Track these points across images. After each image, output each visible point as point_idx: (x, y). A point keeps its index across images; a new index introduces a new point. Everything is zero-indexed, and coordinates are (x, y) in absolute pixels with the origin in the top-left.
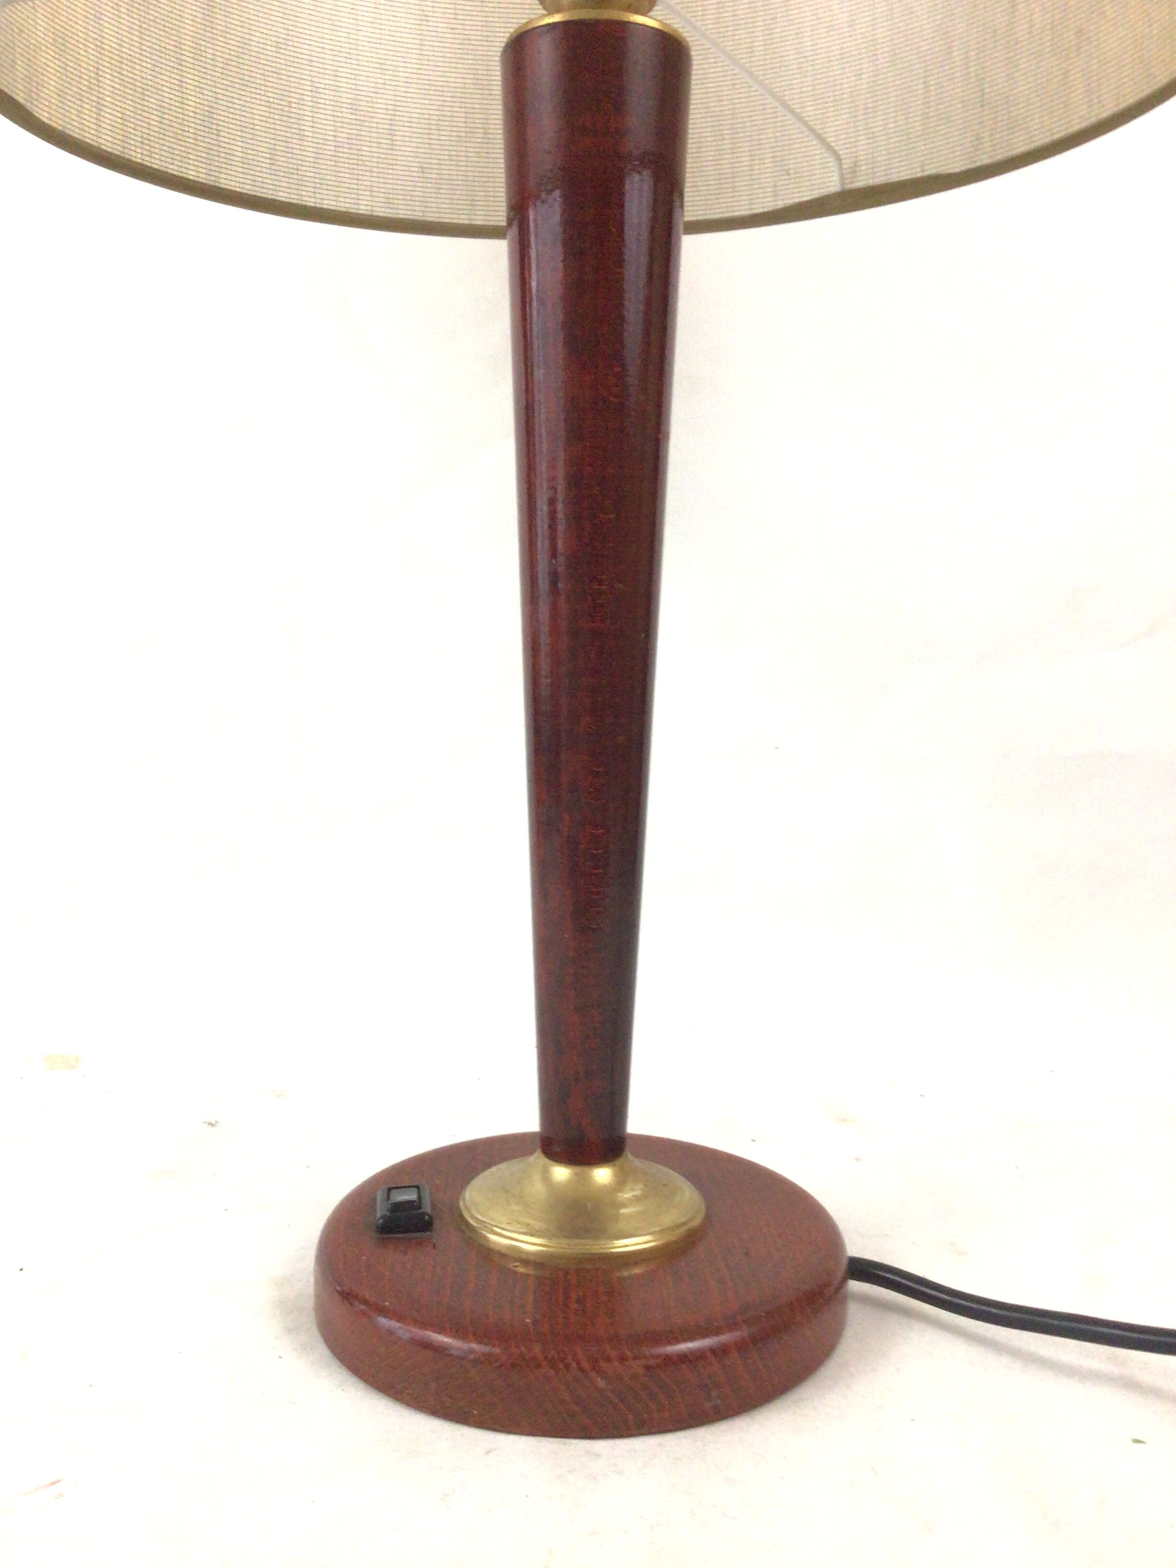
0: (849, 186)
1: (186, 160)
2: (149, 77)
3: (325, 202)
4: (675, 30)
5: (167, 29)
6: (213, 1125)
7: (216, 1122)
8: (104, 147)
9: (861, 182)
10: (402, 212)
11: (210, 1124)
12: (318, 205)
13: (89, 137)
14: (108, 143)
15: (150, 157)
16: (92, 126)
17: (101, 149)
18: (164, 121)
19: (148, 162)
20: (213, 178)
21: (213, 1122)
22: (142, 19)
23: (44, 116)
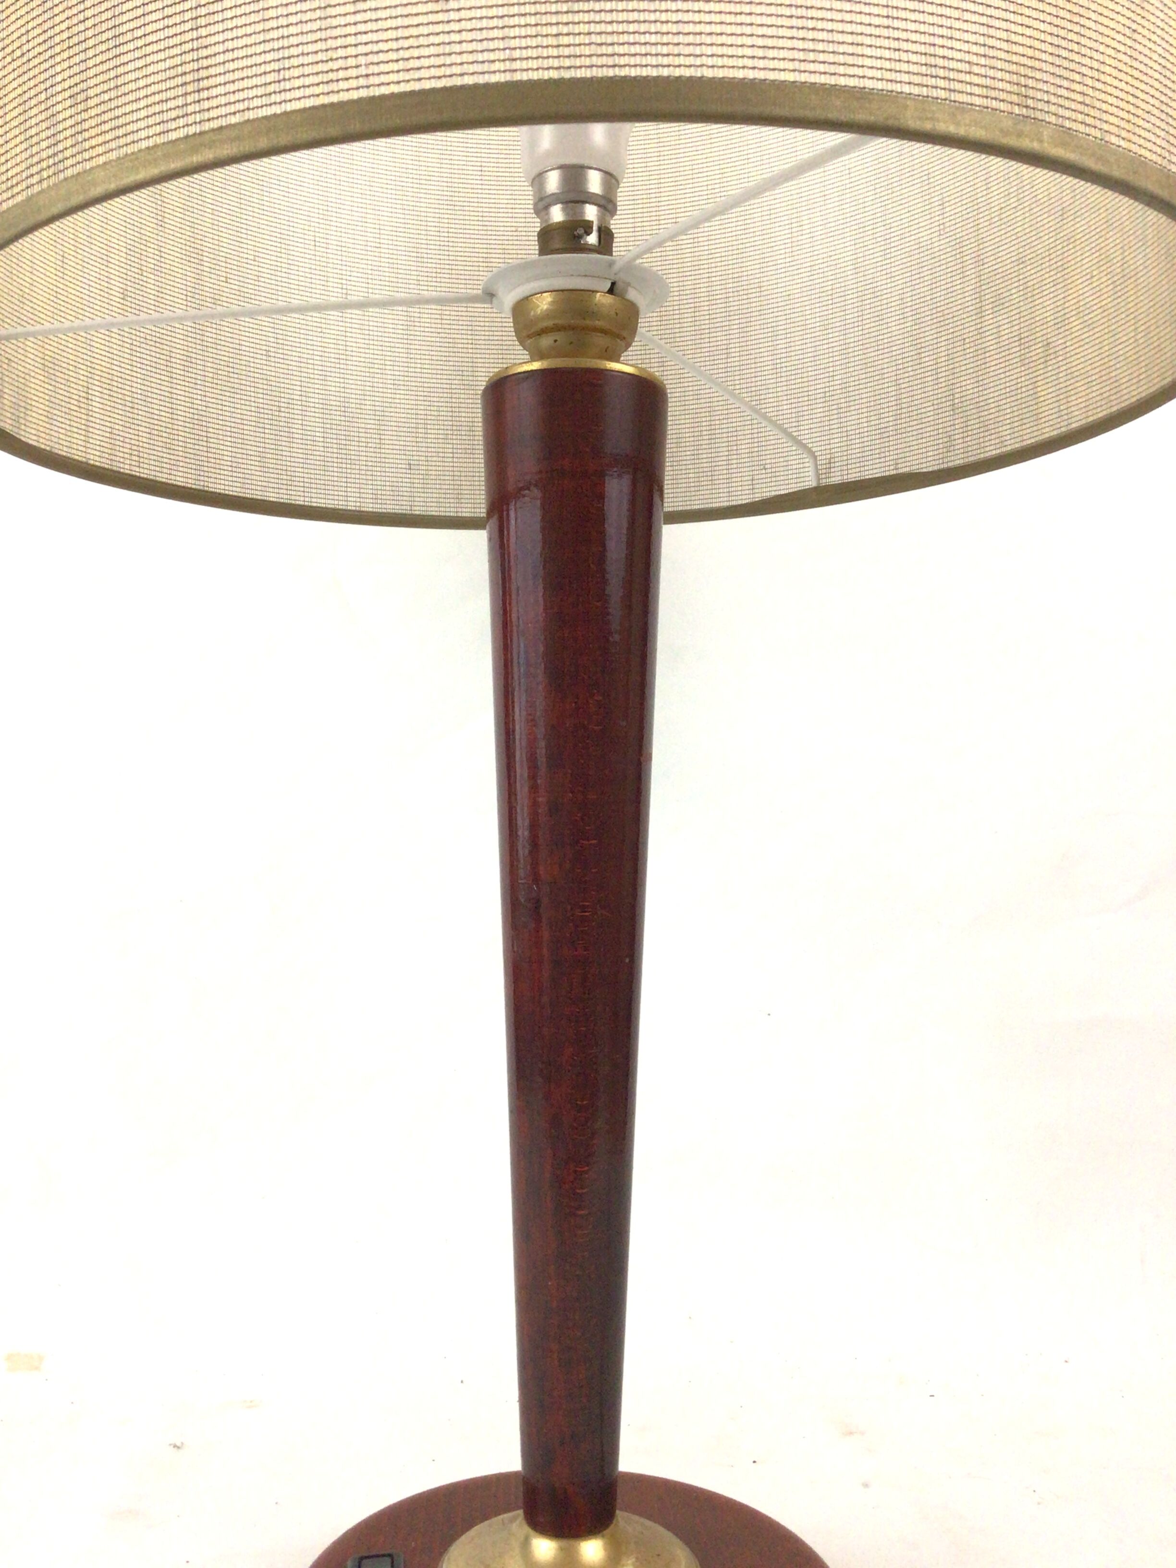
0: (824, 482)
1: (175, 468)
2: (139, 392)
3: (314, 500)
4: (650, 374)
5: (158, 345)
6: (179, 1448)
7: (182, 1443)
8: (92, 462)
9: (836, 478)
10: (390, 507)
11: (175, 1446)
12: (306, 504)
13: (78, 455)
14: (95, 458)
15: (139, 467)
16: (80, 442)
17: (89, 464)
18: (153, 432)
19: (137, 471)
20: (202, 483)
21: (178, 1444)
22: (134, 337)
23: (30, 437)
